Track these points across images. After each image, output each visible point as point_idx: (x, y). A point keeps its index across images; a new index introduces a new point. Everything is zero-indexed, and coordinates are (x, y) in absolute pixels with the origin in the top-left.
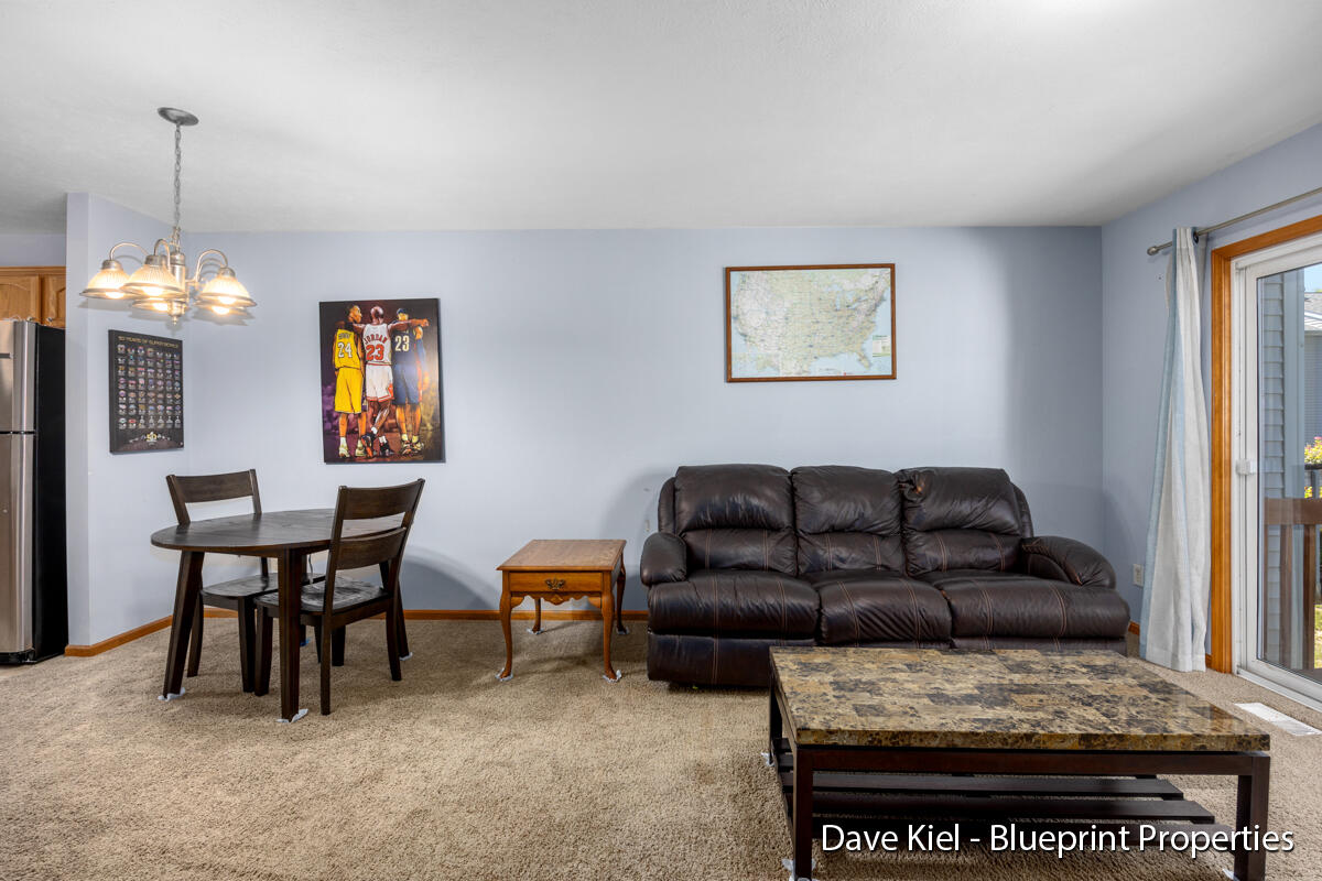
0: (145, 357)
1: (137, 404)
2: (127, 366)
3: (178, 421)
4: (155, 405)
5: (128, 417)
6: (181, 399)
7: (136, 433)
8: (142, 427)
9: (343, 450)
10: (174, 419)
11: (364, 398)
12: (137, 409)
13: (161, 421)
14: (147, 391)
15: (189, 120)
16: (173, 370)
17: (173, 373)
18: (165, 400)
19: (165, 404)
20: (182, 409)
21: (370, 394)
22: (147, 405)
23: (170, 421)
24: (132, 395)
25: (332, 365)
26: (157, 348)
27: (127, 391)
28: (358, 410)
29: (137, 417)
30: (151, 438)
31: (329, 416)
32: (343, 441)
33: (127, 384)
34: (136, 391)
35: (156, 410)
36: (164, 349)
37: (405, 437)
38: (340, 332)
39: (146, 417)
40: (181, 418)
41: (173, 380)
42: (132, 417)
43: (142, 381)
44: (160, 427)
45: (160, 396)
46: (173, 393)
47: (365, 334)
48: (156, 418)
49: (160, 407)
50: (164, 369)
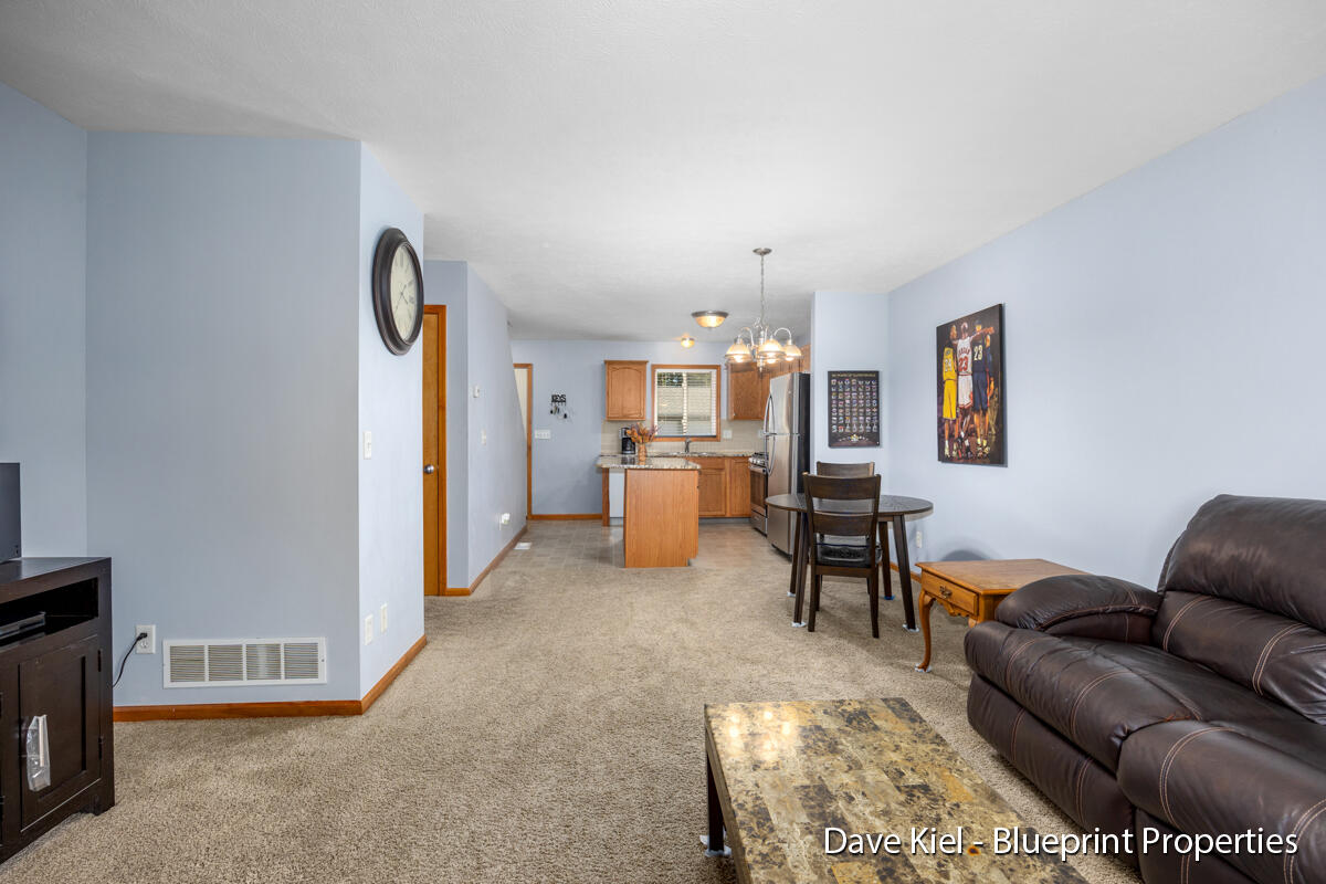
0: (850, 386)
1: (844, 417)
2: (837, 392)
3: (875, 427)
4: (858, 416)
5: (838, 425)
6: (878, 412)
7: (843, 435)
8: (847, 431)
9: (947, 452)
10: (871, 426)
11: (957, 405)
12: (845, 419)
13: (861, 427)
14: (851, 408)
15: (767, 252)
16: (871, 392)
17: (871, 395)
18: (865, 412)
19: (865, 415)
20: (878, 419)
21: (961, 403)
22: (851, 417)
23: (868, 427)
24: (841, 411)
25: (942, 378)
26: (860, 379)
27: (838, 408)
28: (954, 417)
29: (845, 425)
30: (855, 439)
31: (941, 421)
32: (947, 442)
33: (837, 404)
34: (844, 408)
35: (858, 420)
36: (864, 379)
37: (979, 441)
38: (946, 349)
39: (851, 425)
40: (878, 425)
41: (871, 399)
42: (841, 425)
43: (848, 402)
44: (862, 431)
45: (861, 410)
46: (871, 407)
47: (959, 348)
48: (858, 425)
49: (861, 418)
50: (864, 392)
